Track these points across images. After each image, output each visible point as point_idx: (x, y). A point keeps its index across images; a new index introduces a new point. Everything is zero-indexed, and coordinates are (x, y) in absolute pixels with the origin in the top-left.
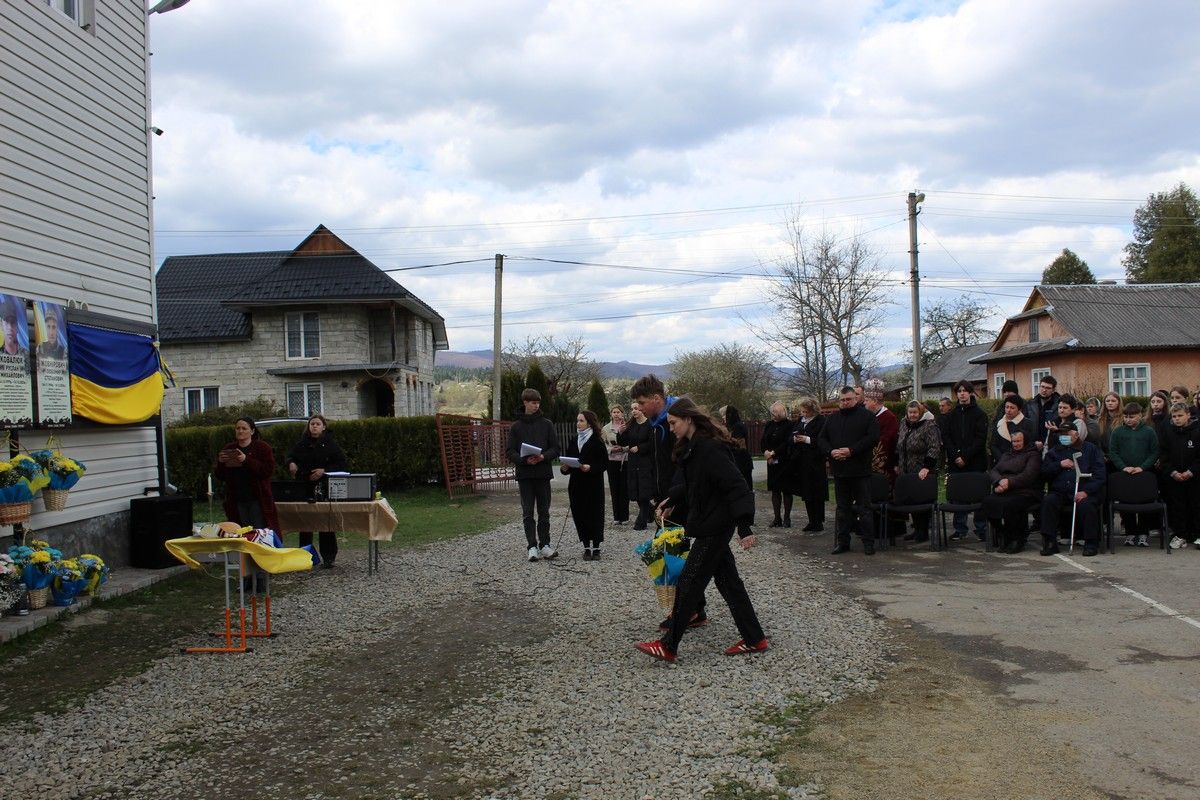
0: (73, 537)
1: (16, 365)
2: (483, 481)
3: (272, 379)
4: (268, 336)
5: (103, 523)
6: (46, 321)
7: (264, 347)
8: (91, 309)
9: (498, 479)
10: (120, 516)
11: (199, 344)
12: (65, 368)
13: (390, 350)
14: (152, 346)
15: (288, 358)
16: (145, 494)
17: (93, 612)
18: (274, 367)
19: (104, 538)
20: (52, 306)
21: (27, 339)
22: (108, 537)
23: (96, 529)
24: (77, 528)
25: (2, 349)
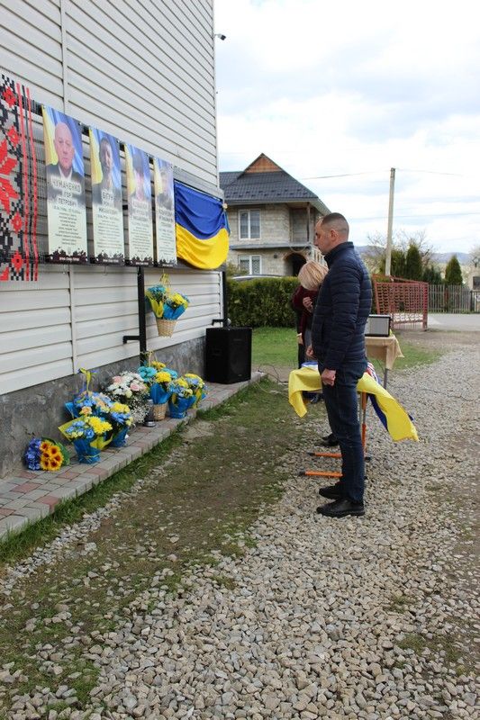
0: (172, 357)
3: (231, 251)
5: (189, 346)
9: (410, 321)
10: (200, 341)
12: (173, 218)
13: (306, 236)
14: (221, 207)
15: (240, 239)
16: (213, 324)
17: (200, 424)
19: (190, 358)
20: (164, 163)
23: (185, 351)
24: (174, 351)
25: (134, 195)
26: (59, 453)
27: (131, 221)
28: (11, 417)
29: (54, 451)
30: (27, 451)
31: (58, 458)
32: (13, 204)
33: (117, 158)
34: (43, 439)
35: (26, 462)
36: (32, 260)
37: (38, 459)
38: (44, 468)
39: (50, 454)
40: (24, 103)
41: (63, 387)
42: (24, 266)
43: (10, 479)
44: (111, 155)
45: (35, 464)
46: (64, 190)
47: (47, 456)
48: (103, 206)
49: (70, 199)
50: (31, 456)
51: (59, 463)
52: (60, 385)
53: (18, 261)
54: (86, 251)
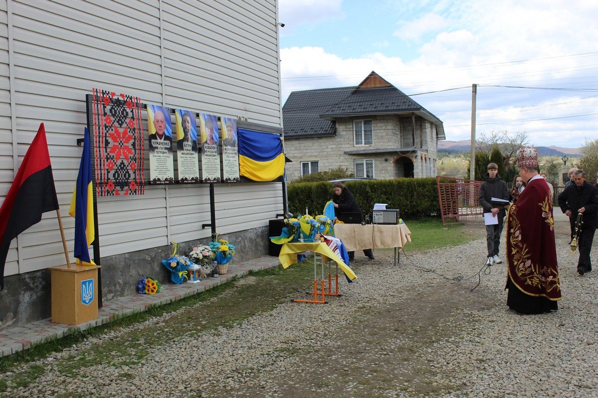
0: (240, 238)
1: (213, 150)
2: (462, 215)
3: (347, 156)
4: (344, 133)
5: (255, 232)
6: (227, 127)
7: (342, 139)
8: (249, 121)
9: (472, 214)
10: (264, 229)
11: (308, 138)
12: (236, 152)
13: (411, 140)
14: (279, 139)
15: (355, 145)
16: (277, 217)
17: (249, 277)
18: (348, 150)
19: (255, 240)
20: (229, 119)
21: (218, 136)
22: (258, 240)
23: (252, 235)
24: (242, 234)
25: (206, 142)
26: (155, 285)
27: (204, 158)
28: (130, 265)
29: (153, 284)
30: (139, 284)
31: (154, 288)
32: (130, 157)
33: (194, 123)
34: (147, 278)
35: (138, 290)
36: (141, 184)
37: (144, 288)
38: (147, 292)
39: (151, 286)
40: (137, 105)
41: (161, 252)
42: (137, 187)
43: (130, 297)
44: (190, 122)
45: (142, 290)
46: (159, 146)
47: (149, 286)
48: (185, 152)
49: (163, 150)
50: (140, 286)
51: (155, 291)
52: (160, 251)
53: (133, 185)
54: (173, 177)
